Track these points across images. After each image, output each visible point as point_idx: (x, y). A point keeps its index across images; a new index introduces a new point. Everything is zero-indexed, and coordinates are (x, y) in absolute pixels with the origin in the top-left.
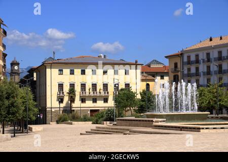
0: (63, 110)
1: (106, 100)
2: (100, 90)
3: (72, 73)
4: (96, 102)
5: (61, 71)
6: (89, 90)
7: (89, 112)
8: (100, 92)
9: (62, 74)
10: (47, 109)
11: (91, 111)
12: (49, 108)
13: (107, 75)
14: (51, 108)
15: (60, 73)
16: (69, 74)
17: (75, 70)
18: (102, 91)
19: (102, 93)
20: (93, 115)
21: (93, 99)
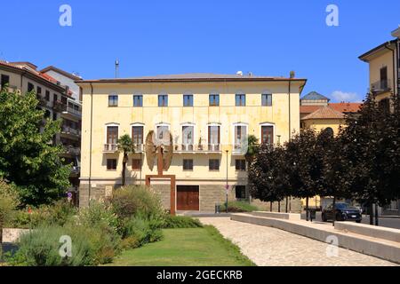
0: (115, 185)
1: (214, 164)
3: (138, 101)
4: (191, 168)
5: (113, 98)
9: (116, 106)
10: (82, 182)
11: (180, 188)
12: (85, 180)
13: (218, 105)
14: (90, 180)
15: (111, 104)
16: (132, 105)
17: (145, 97)
18: (205, 144)
19: (206, 148)
20: (185, 197)
21: (185, 161)
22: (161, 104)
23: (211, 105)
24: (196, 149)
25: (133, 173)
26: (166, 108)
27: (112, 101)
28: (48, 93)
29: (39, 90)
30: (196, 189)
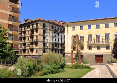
0: (76, 55)
1: (108, 47)
2: (103, 39)
3: (82, 28)
4: (100, 49)
5: (74, 27)
6: (94, 39)
7: (94, 57)
8: (103, 41)
9: (75, 30)
10: (65, 54)
11: (96, 56)
12: (67, 53)
13: (108, 27)
14: (68, 53)
15: (73, 29)
16: (80, 29)
17: (84, 26)
18: (104, 41)
19: (104, 42)
20: (98, 59)
21: (98, 47)
22: (89, 28)
23: (106, 27)
24: (101, 42)
25: (81, 51)
26: (91, 29)
27: (74, 29)
28: (58, 28)
29: (55, 27)
30: (102, 56)
